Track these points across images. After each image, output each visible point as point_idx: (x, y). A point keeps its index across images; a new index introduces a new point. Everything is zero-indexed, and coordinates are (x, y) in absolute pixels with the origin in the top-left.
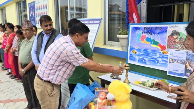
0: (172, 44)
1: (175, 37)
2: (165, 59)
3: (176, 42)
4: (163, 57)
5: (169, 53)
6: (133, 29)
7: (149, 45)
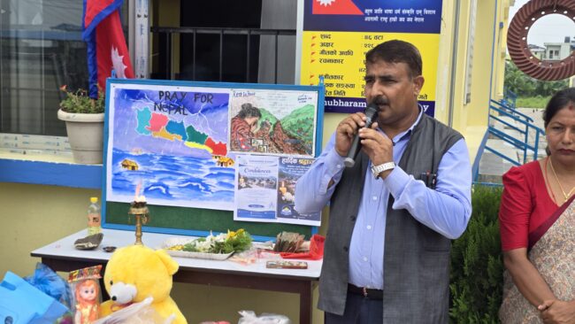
0: (242, 138)
1: (250, 120)
2: (226, 180)
3: (253, 134)
4: (219, 174)
5: (237, 161)
6: (123, 96)
7: (178, 142)
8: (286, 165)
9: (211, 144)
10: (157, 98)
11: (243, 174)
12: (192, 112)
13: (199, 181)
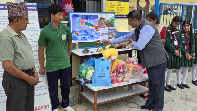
0: (101, 25)
1: (102, 21)
2: (98, 34)
3: (103, 24)
4: (97, 33)
5: (100, 30)
6: (73, 16)
7: (87, 27)
8: (110, 30)
9: (95, 27)
10: (82, 16)
11: (102, 33)
12: (90, 19)
13: (93, 35)
